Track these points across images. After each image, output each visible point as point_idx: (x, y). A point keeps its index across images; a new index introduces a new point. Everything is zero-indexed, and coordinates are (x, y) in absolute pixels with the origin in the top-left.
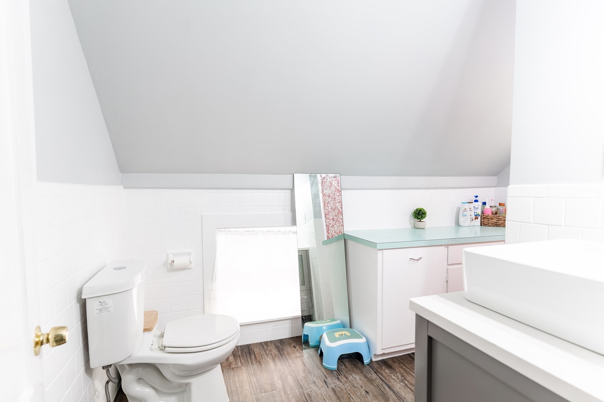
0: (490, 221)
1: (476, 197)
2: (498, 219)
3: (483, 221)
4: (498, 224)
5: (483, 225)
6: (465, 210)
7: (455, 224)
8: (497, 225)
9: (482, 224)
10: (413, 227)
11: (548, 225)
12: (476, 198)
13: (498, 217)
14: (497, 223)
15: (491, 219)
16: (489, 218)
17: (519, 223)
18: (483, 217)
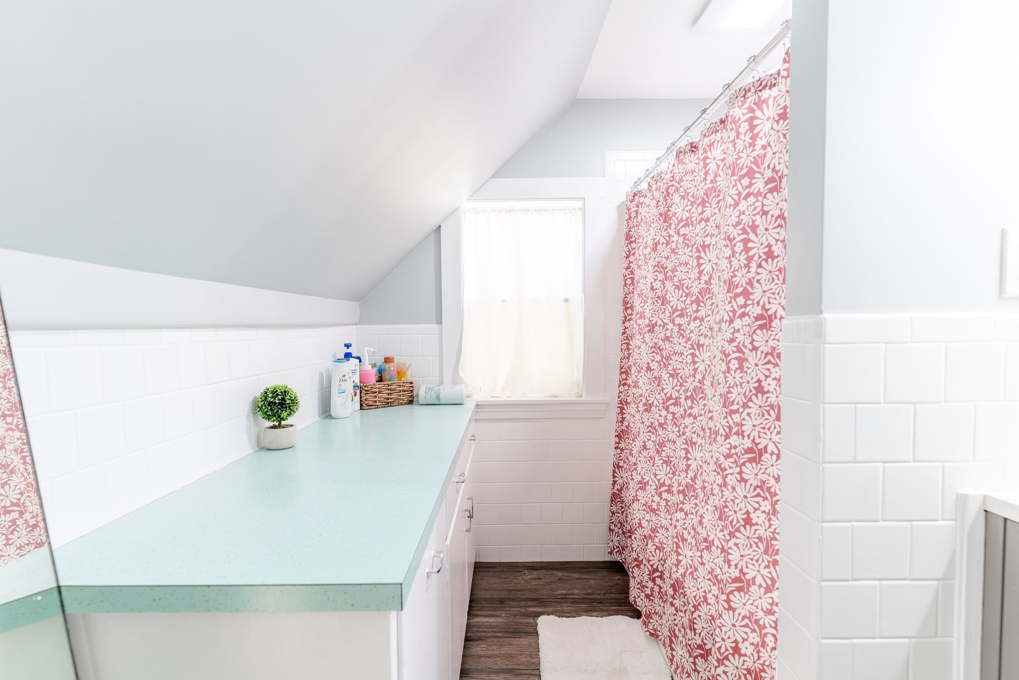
0: (377, 397)
1: (348, 346)
2: (389, 392)
3: (366, 400)
4: (389, 401)
5: (367, 408)
6: (343, 378)
7: (319, 416)
8: (388, 403)
9: (364, 405)
10: (257, 449)
11: (914, 403)
12: (348, 348)
13: (390, 387)
14: (388, 399)
15: (379, 392)
16: (376, 390)
17: (853, 406)
18: (366, 391)
